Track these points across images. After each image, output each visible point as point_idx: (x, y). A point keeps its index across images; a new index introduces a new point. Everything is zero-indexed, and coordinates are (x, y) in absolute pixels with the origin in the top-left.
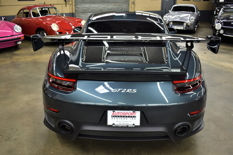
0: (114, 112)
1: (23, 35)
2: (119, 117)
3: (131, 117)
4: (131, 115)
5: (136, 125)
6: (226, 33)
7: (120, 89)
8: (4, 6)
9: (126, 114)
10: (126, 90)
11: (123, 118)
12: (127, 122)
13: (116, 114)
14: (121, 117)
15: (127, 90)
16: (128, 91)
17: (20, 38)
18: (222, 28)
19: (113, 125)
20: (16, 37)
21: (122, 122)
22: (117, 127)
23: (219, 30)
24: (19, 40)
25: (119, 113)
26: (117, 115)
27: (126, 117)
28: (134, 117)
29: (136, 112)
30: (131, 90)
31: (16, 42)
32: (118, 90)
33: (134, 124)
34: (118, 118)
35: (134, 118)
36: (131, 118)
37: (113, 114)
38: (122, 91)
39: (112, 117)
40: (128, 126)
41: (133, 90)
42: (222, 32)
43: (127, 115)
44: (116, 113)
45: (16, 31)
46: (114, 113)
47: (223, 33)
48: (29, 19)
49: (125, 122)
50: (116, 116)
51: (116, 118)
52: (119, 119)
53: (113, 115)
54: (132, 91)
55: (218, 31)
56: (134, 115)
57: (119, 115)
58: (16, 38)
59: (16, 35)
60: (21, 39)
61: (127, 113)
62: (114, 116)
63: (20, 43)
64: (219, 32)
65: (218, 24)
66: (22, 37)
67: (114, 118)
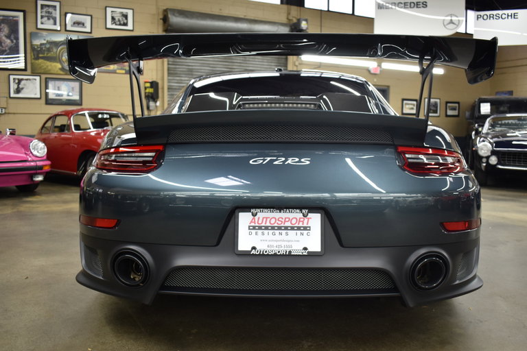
0: (254, 215)
1: (49, 162)
2: (266, 228)
3: (299, 228)
4: (297, 225)
5: (311, 249)
6: (502, 162)
7: (269, 159)
8: (14, 114)
9: (285, 221)
10: (283, 159)
11: (277, 232)
12: (288, 244)
13: (260, 222)
14: (273, 228)
15: (286, 160)
16: (290, 161)
17: (41, 168)
18: (493, 153)
19: (253, 252)
20: (32, 164)
21: (275, 244)
22: (262, 255)
23: (488, 158)
24: (38, 171)
25: (267, 218)
26: (263, 224)
27: (286, 228)
28: (305, 228)
29: (310, 215)
30: (297, 160)
31: (32, 176)
32: (264, 160)
33: (305, 249)
34: (266, 232)
35: (305, 232)
36: (299, 232)
37: (251, 222)
38: (276, 163)
39: (249, 229)
40: (290, 252)
41: (302, 160)
42: (493, 160)
43: (288, 224)
44: (259, 218)
45: (35, 153)
46: (254, 219)
47: (497, 164)
48: (65, 134)
49: (283, 244)
50: (260, 228)
51: (260, 232)
52: (268, 235)
53: (253, 224)
54: (300, 161)
55: (484, 160)
56: (305, 225)
57: (268, 224)
58: (32, 166)
59: (33, 161)
60: (43, 171)
61: (287, 220)
62: (254, 228)
63: (40, 178)
64: (487, 162)
65: (483, 143)
66: (46, 165)
67: (254, 231)
